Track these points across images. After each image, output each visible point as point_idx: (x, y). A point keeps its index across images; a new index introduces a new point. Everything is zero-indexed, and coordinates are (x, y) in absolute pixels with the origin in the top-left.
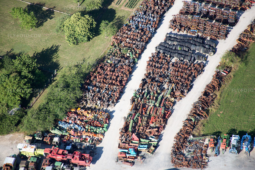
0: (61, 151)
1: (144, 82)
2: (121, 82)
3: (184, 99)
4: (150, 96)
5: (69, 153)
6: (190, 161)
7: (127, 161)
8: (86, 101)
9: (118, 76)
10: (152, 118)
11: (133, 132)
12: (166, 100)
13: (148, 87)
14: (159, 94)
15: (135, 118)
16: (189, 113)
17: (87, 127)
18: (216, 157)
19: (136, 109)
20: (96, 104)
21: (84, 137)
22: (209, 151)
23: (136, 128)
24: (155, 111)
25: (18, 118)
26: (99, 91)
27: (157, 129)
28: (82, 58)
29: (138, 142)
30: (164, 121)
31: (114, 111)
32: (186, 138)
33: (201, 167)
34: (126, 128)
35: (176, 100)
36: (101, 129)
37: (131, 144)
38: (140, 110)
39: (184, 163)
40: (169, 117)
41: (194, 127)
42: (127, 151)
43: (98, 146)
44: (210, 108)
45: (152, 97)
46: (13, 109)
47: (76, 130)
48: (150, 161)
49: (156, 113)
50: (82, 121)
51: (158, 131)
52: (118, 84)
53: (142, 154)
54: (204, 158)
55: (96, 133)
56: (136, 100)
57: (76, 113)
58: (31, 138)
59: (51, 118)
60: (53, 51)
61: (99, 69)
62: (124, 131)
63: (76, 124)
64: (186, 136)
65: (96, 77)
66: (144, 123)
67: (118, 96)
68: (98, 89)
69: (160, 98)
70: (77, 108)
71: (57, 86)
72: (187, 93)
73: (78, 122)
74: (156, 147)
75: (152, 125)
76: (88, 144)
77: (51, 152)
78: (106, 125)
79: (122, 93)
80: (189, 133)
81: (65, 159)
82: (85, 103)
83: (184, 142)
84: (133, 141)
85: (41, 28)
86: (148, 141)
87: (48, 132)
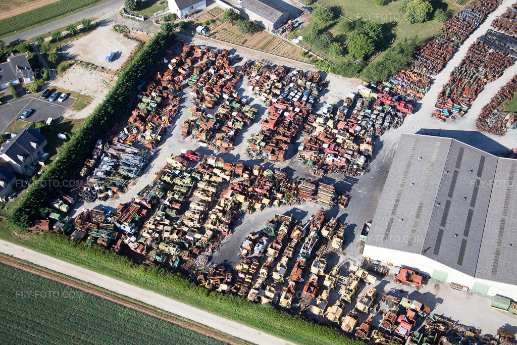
0: (390, 98)
1: (464, 62)
2: (444, 58)
3: (494, 82)
4: (467, 74)
5: (396, 101)
6: (491, 128)
7: (440, 118)
8: (414, 66)
9: (442, 54)
10: (465, 90)
11: (448, 97)
12: (479, 79)
13: (466, 67)
14: (474, 74)
15: (452, 87)
16: (497, 93)
17: (412, 86)
18: (513, 130)
19: (454, 80)
20: (422, 71)
21: (408, 92)
22: (508, 124)
23: (452, 95)
24: (469, 85)
25: (360, 67)
26: (426, 62)
27: (469, 99)
28: (415, 35)
29: (452, 106)
30: (475, 95)
31: (435, 79)
32: (491, 111)
33: (499, 134)
34: (444, 93)
35: (488, 82)
36: (423, 89)
37: (445, 106)
38: (457, 82)
39: (486, 129)
40: (479, 92)
41: (500, 104)
42: (441, 110)
43: (418, 102)
44: (514, 93)
45: (468, 75)
46: (358, 60)
47: (403, 86)
48: (458, 122)
49: (470, 87)
50: (409, 80)
51: (469, 101)
52: (442, 59)
53: (453, 115)
54: (503, 128)
55: (418, 92)
56: (455, 74)
57: (405, 74)
58: (368, 84)
59: (386, 72)
60: (393, 25)
61: (428, 45)
62: (442, 95)
63: (403, 81)
64: (492, 109)
65: (424, 50)
66: (459, 92)
67: (441, 68)
68: (425, 60)
69: (474, 77)
70: (406, 70)
71: (394, 50)
72: (498, 77)
73: (406, 81)
74: (466, 112)
75: (464, 96)
76: (411, 99)
77: (383, 97)
78: (427, 88)
79: (444, 66)
80: (494, 108)
81: (392, 105)
82: (413, 67)
83: (489, 113)
84: (448, 104)
85: (386, 6)
86: (460, 106)
87: (381, 83)
